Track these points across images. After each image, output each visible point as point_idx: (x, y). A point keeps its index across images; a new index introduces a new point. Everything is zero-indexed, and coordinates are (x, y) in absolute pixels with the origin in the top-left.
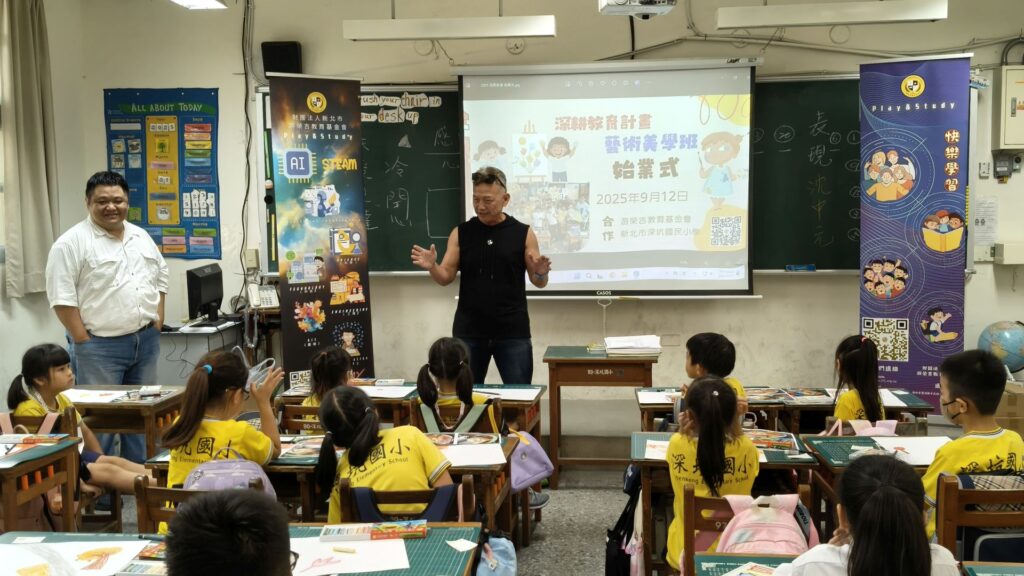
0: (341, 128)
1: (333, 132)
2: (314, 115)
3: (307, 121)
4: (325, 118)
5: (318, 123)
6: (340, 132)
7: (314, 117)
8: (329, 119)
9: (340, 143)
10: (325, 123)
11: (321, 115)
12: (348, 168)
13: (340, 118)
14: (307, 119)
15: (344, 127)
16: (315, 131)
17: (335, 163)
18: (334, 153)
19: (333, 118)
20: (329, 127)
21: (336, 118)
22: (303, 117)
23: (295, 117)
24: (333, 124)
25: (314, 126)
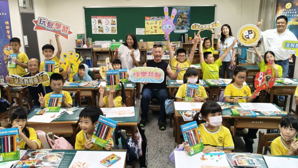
0: (294, 13)
1: (292, 14)
2: (287, 9)
3: (285, 11)
4: (290, 10)
5: (287, 12)
6: (294, 14)
7: (287, 10)
8: (291, 10)
9: (294, 17)
10: (290, 12)
11: (289, 9)
12: (295, 24)
13: (295, 10)
14: (284, 11)
15: (296, 12)
16: (286, 14)
17: (290, 23)
18: (290, 20)
19: (292, 10)
20: (291, 13)
21: (294, 10)
22: (284, 10)
23: (281, 10)
24: (292, 12)
25: (286, 12)
